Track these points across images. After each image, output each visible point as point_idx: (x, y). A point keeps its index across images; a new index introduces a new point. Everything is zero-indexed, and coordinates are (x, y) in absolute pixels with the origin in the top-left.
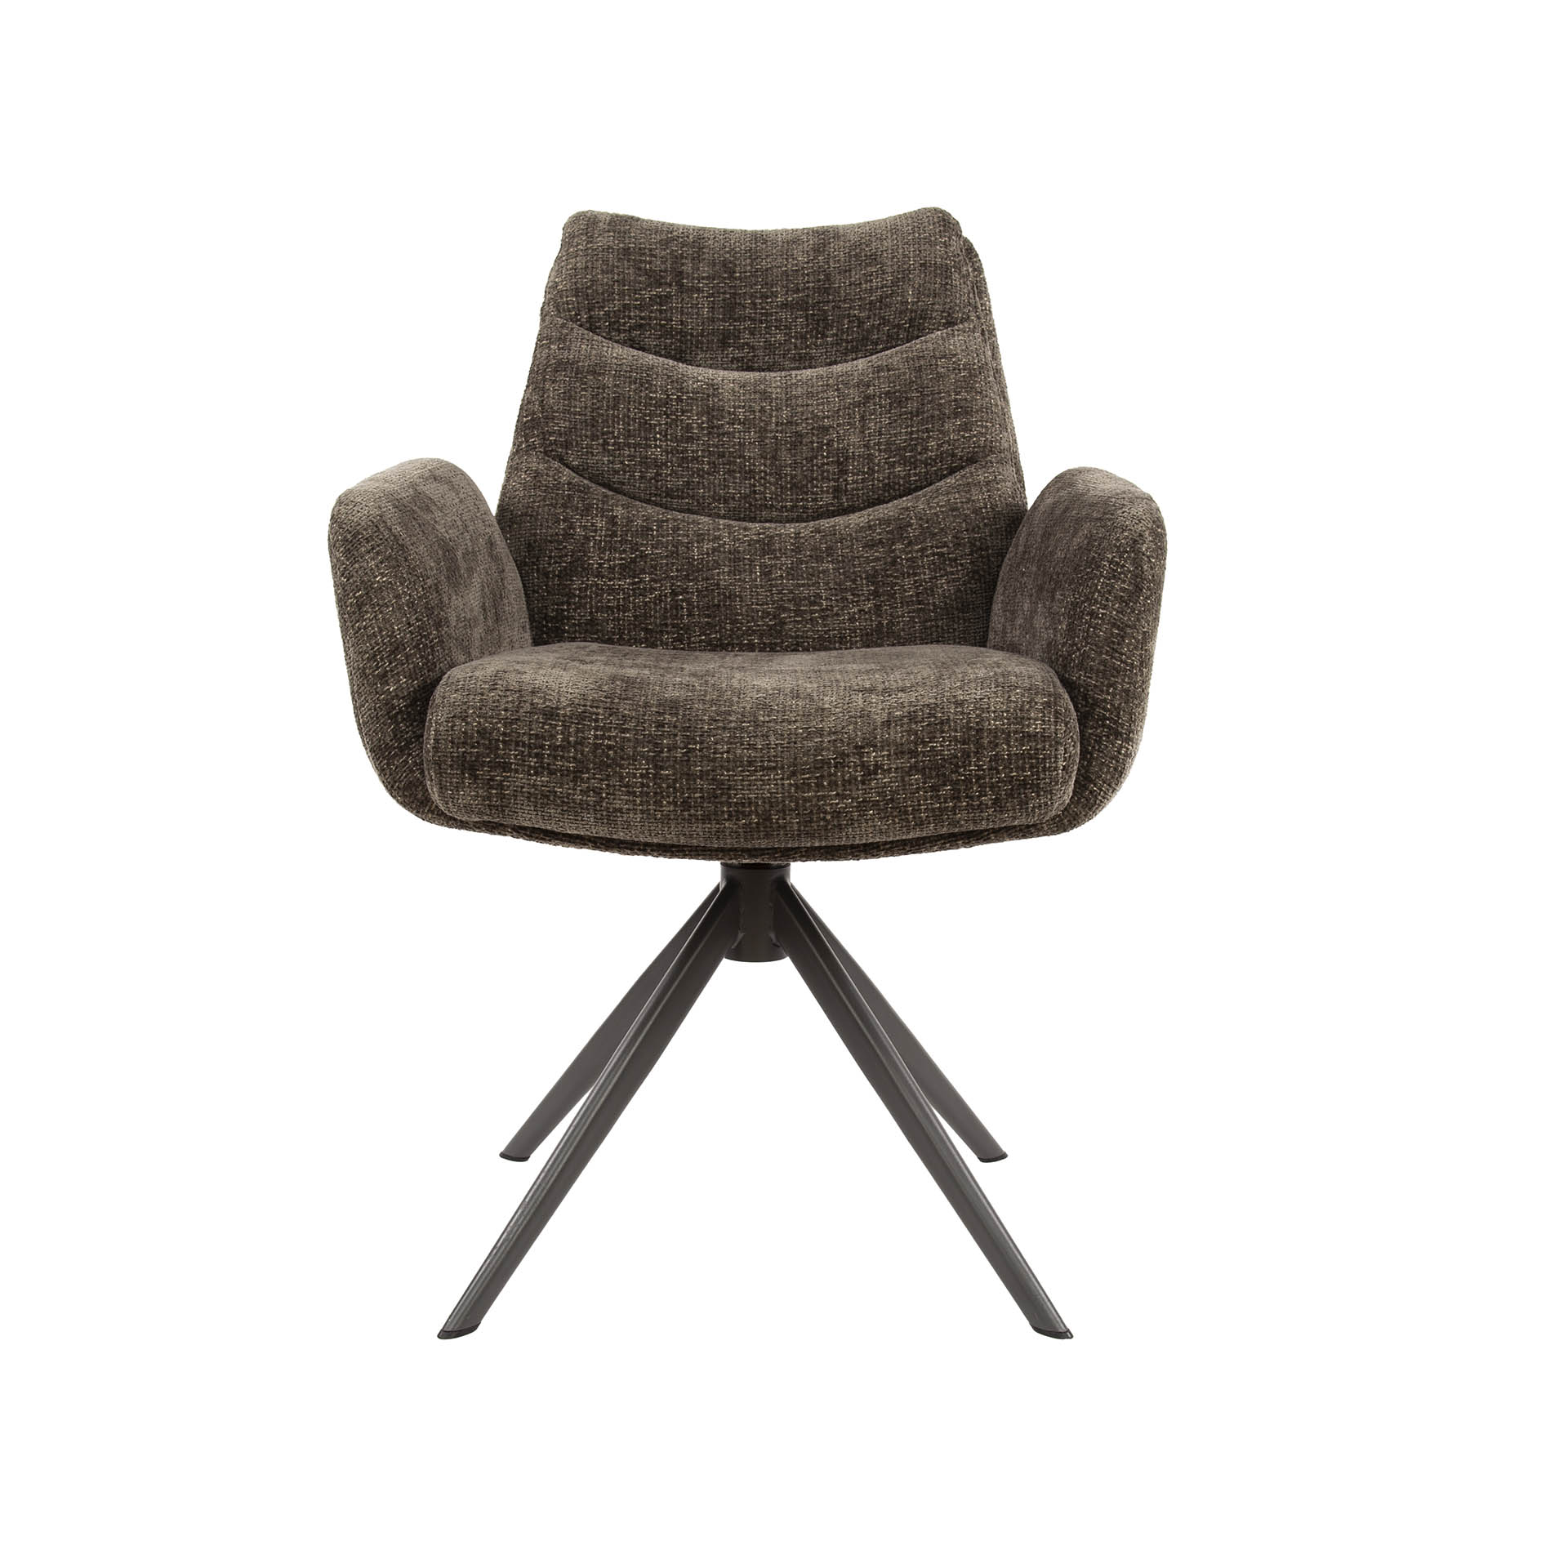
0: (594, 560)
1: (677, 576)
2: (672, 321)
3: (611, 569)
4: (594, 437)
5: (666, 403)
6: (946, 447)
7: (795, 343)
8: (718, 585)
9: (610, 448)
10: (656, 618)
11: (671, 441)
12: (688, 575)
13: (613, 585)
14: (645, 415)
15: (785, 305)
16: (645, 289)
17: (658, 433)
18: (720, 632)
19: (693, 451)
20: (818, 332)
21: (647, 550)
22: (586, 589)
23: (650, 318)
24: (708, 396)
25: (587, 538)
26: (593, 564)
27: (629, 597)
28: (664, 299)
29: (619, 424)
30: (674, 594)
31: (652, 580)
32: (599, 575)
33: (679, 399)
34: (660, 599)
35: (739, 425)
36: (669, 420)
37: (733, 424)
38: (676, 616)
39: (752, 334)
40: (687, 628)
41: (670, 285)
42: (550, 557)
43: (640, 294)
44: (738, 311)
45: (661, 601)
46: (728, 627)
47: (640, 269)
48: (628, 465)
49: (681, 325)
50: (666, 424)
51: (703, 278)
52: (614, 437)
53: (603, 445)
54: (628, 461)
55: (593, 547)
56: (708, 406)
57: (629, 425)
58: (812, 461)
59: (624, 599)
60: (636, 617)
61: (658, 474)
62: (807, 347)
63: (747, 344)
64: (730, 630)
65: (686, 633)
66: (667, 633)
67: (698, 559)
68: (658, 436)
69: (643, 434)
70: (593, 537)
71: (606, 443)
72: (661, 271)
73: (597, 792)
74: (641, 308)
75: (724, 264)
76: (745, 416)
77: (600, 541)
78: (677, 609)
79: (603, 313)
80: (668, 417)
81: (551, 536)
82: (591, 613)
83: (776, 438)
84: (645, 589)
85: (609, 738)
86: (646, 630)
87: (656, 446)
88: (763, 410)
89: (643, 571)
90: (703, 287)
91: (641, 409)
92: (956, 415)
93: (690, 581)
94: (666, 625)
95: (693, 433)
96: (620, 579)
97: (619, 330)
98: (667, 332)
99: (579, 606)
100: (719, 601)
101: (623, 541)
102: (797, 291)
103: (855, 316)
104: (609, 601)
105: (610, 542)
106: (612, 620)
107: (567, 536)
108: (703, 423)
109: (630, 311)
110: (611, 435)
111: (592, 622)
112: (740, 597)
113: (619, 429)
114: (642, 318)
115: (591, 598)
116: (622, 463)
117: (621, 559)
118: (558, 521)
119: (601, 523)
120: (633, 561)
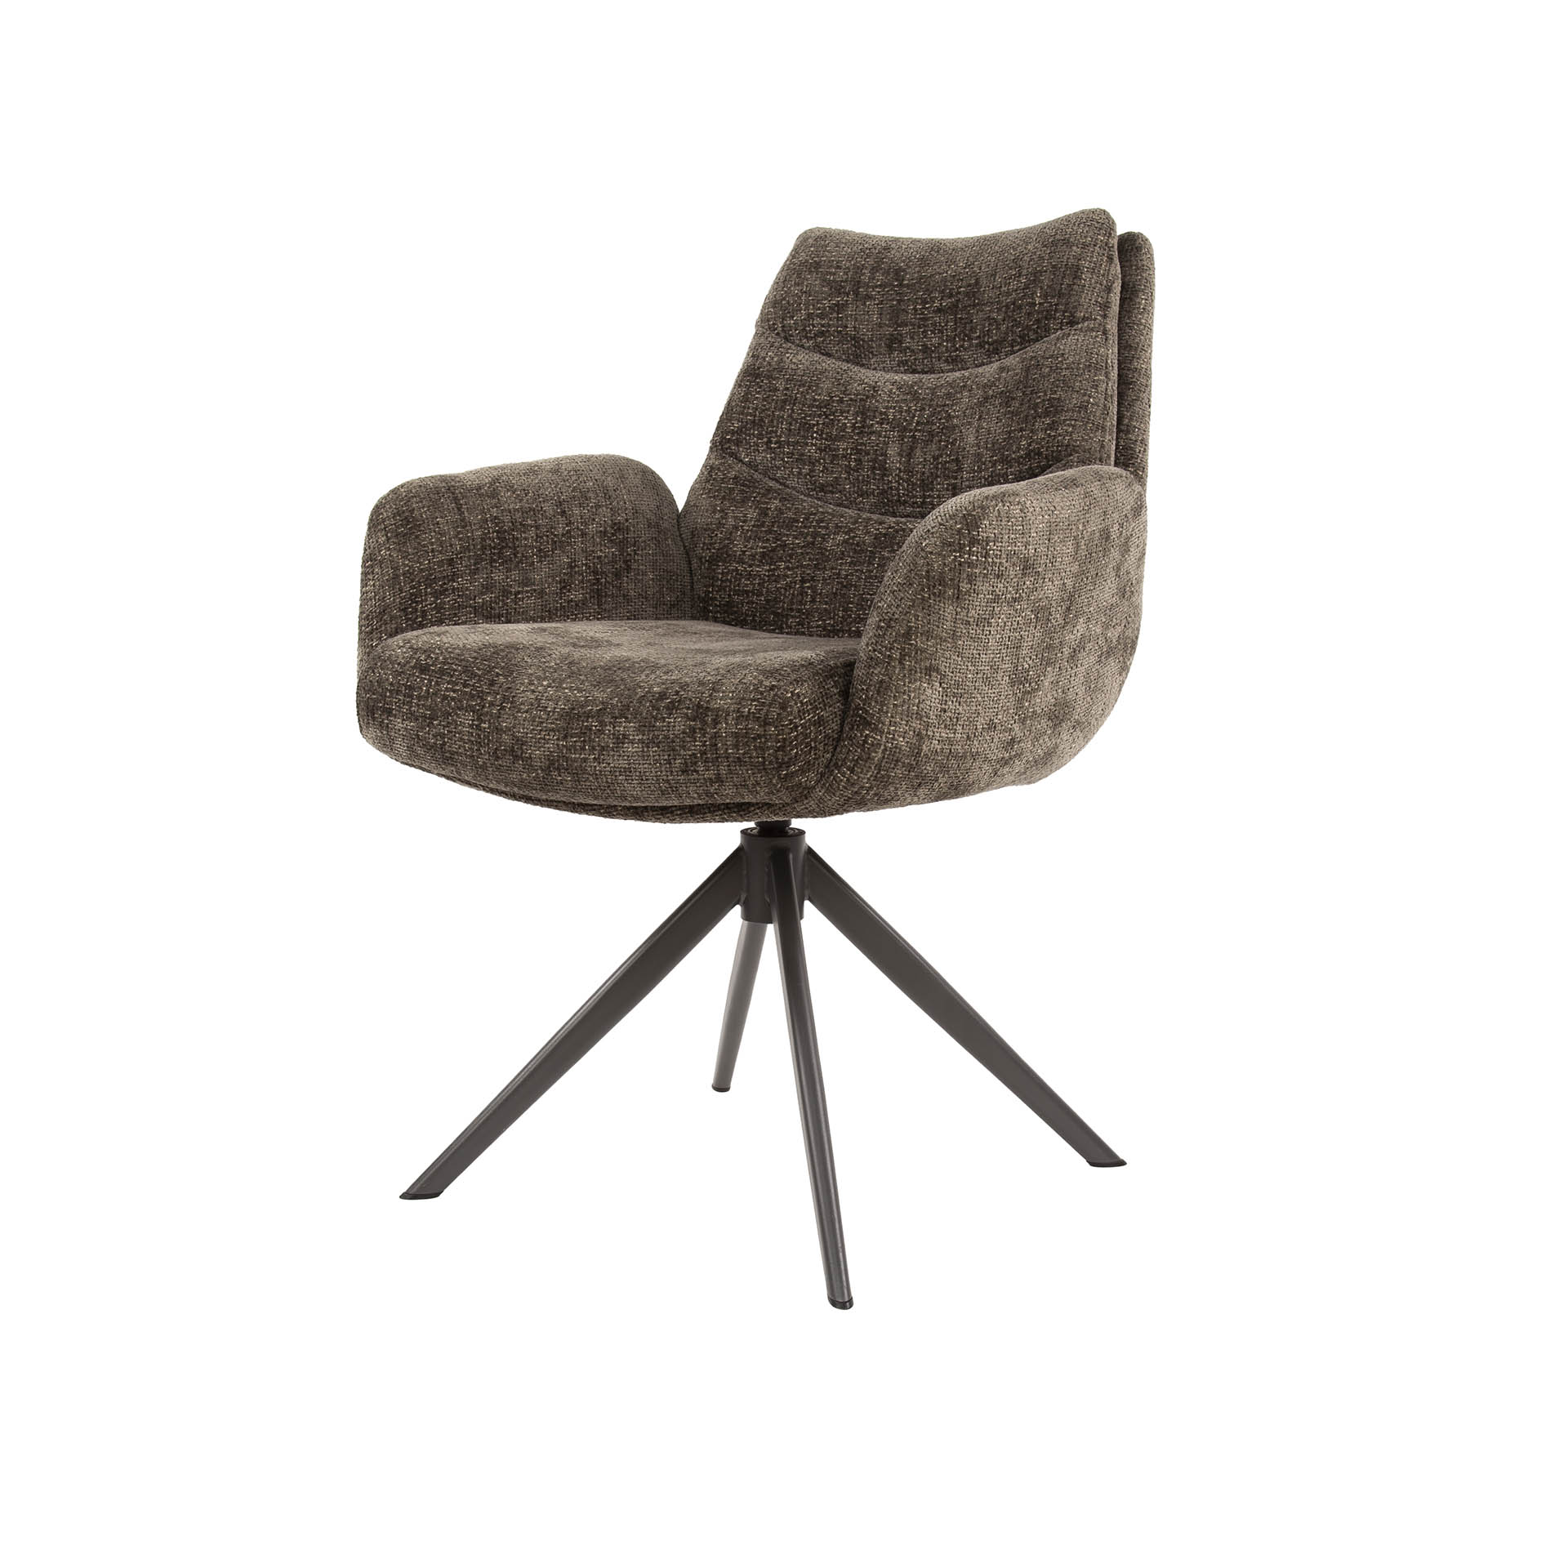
0: (738, 546)
1: (808, 565)
2: (847, 327)
3: (753, 556)
4: (760, 436)
5: (827, 404)
6: (1033, 444)
7: (947, 347)
8: (839, 574)
9: (772, 445)
10: (784, 603)
11: (826, 439)
12: (818, 564)
13: (752, 571)
14: (806, 415)
15: (939, 310)
16: (826, 299)
17: (815, 432)
18: (834, 618)
19: (844, 449)
20: (966, 335)
21: (788, 540)
22: (727, 573)
23: (829, 325)
24: (868, 397)
25: (736, 528)
26: (736, 551)
27: (763, 583)
28: (839, 308)
29: (782, 424)
30: (803, 581)
31: (788, 568)
32: (741, 561)
33: (841, 401)
34: (789, 586)
35: (887, 424)
36: (827, 420)
37: (882, 424)
38: (801, 602)
39: (912, 338)
40: (809, 614)
41: (848, 294)
42: (704, 543)
43: (822, 304)
44: (903, 317)
45: (790, 587)
46: (840, 614)
47: (825, 280)
48: (787, 462)
49: (855, 331)
50: (823, 424)
51: (876, 287)
52: (777, 436)
53: (767, 443)
54: (788, 458)
55: (740, 536)
56: (864, 406)
57: (791, 424)
58: (938, 459)
59: (759, 584)
60: (768, 601)
61: (812, 471)
62: (957, 349)
63: (908, 348)
64: (842, 617)
65: (807, 618)
66: (792, 617)
67: (830, 550)
68: (815, 435)
69: (802, 433)
70: (742, 526)
71: (770, 442)
72: (842, 281)
73: (443, 736)
74: (822, 316)
75: (897, 272)
76: (895, 416)
77: (748, 530)
78: (802, 595)
79: (792, 322)
80: (827, 417)
81: (707, 525)
82: (729, 595)
83: (914, 437)
84: (778, 576)
85: (454, 691)
86: (776, 614)
87: (812, 445)
88: (908, 411)
89: (781, 559)
90: (876, 295)
91: (805, 410)
92: (1047, 414)
93: (819, 569)
94: (792, 610)
95: (846, 432)
96: (759, 566)
97: (806, 337)
98: (843, 336)
99: (721, 588)
100: (837, 589)
101: (770, 532)
102: (951, 296)
103: (994, 318)
104: (747, 585)
105: (756, 531)
106: (747, 603)
107: (720, 525)
108: (856, 423)
109: (813, 319)
110: (774, 435)
111: (729, 604)
112: (855, 586)
113: (782, 429)
114: (823, 326)
115: (731, 582)
116: (783, 460)
117: (764, 548)
118: (714, 512)
119: (752, 514)
120: (774, 550)
